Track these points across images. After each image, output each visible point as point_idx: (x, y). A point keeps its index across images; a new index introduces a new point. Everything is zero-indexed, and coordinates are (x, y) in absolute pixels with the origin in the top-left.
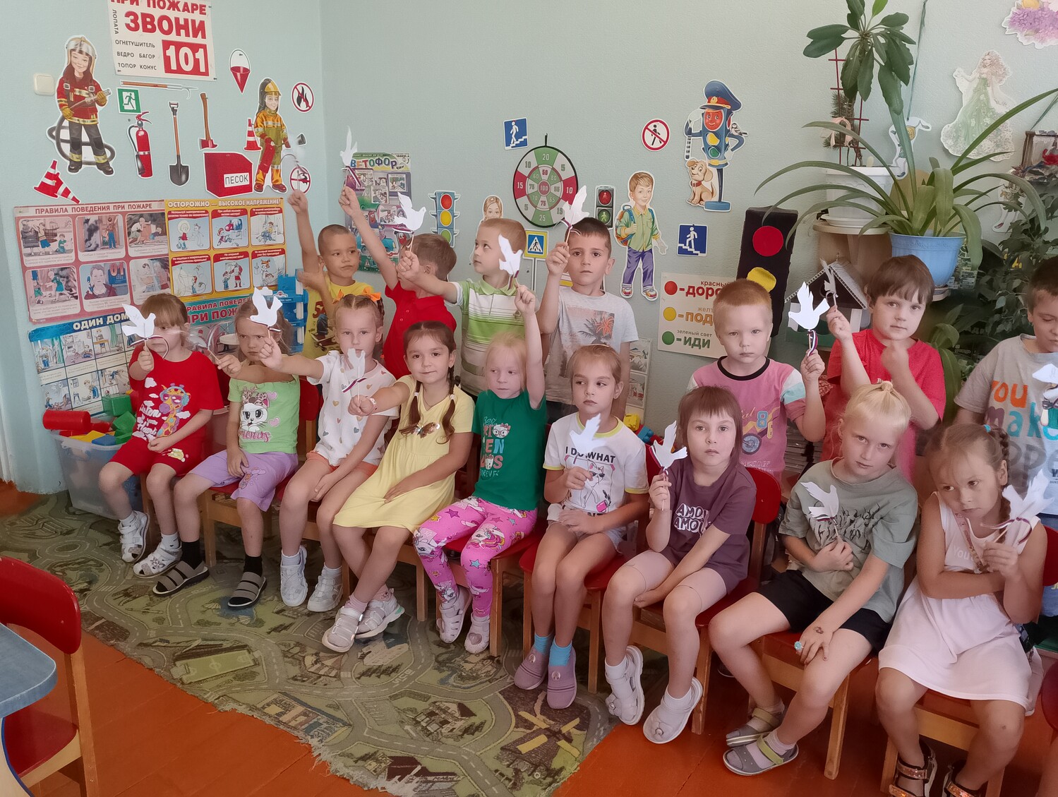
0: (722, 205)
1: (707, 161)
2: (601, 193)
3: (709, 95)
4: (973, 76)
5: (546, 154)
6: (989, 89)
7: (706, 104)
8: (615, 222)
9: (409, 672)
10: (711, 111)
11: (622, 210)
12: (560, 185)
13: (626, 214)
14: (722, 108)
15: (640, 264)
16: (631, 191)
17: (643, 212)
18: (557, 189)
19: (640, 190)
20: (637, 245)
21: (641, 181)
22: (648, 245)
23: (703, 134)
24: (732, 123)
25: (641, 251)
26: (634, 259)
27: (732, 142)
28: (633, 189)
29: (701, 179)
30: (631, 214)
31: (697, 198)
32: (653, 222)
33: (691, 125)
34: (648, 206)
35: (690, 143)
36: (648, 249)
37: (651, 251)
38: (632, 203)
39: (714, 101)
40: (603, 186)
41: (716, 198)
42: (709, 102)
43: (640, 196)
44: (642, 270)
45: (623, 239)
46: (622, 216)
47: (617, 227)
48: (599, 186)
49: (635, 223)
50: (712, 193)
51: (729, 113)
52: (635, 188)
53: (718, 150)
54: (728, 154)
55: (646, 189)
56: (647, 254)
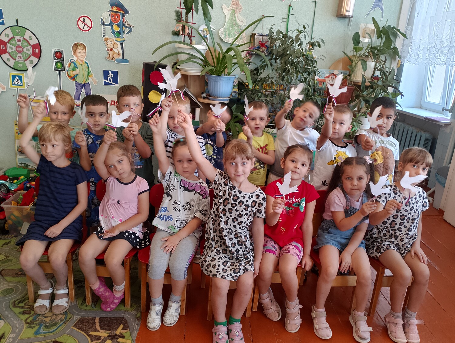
0: (124, 61)
1: (114, 39)
2: (56, 53)
3: (112, 5)
4: (229, 8)
5: (19, 31)
6: (236, 14)
7: (111, 10)
8: (66, 68)
9: (12, 335)
10: (113, 13)
11: (69, 62)
12: (30, 48)
13: (72, 64)
14: (119, 12)
15: (83, 90)
16: (74, 52)
17: (82, 63)
18: (28, 50)
19: (78, 52)
20: (80, 80)
21: (79, 47)
22: (87, 80)
23: (111, 24)
24: (125, 20)
25: (83, 83)
26: (79, 88)
27: (126, 30)
28: (75, 51)
29: (112, 47)
30: (75, 64)
31: (111, 57)
32: (88, 69)
33: (104, 20)
34: (85, 60)
35: (104, 29)
36: (87, 82)
37: (88, 83)
38: (75, 58)
39: (115, 9)
40: (57, 49)
41: (121, 57)
42: (112, 9)
43: (79, 55)
44: (85, 93)
45: (71, 77)
46: (70, 65)
47: (67, 71)
48: (54, 49)
49: (78, 69)
50: (119, 55)
51: (123, 15)
52: (76, 51)
53: (120, 33)
54: (125, 35)
55: (82, 51)
56: (87, 85)
